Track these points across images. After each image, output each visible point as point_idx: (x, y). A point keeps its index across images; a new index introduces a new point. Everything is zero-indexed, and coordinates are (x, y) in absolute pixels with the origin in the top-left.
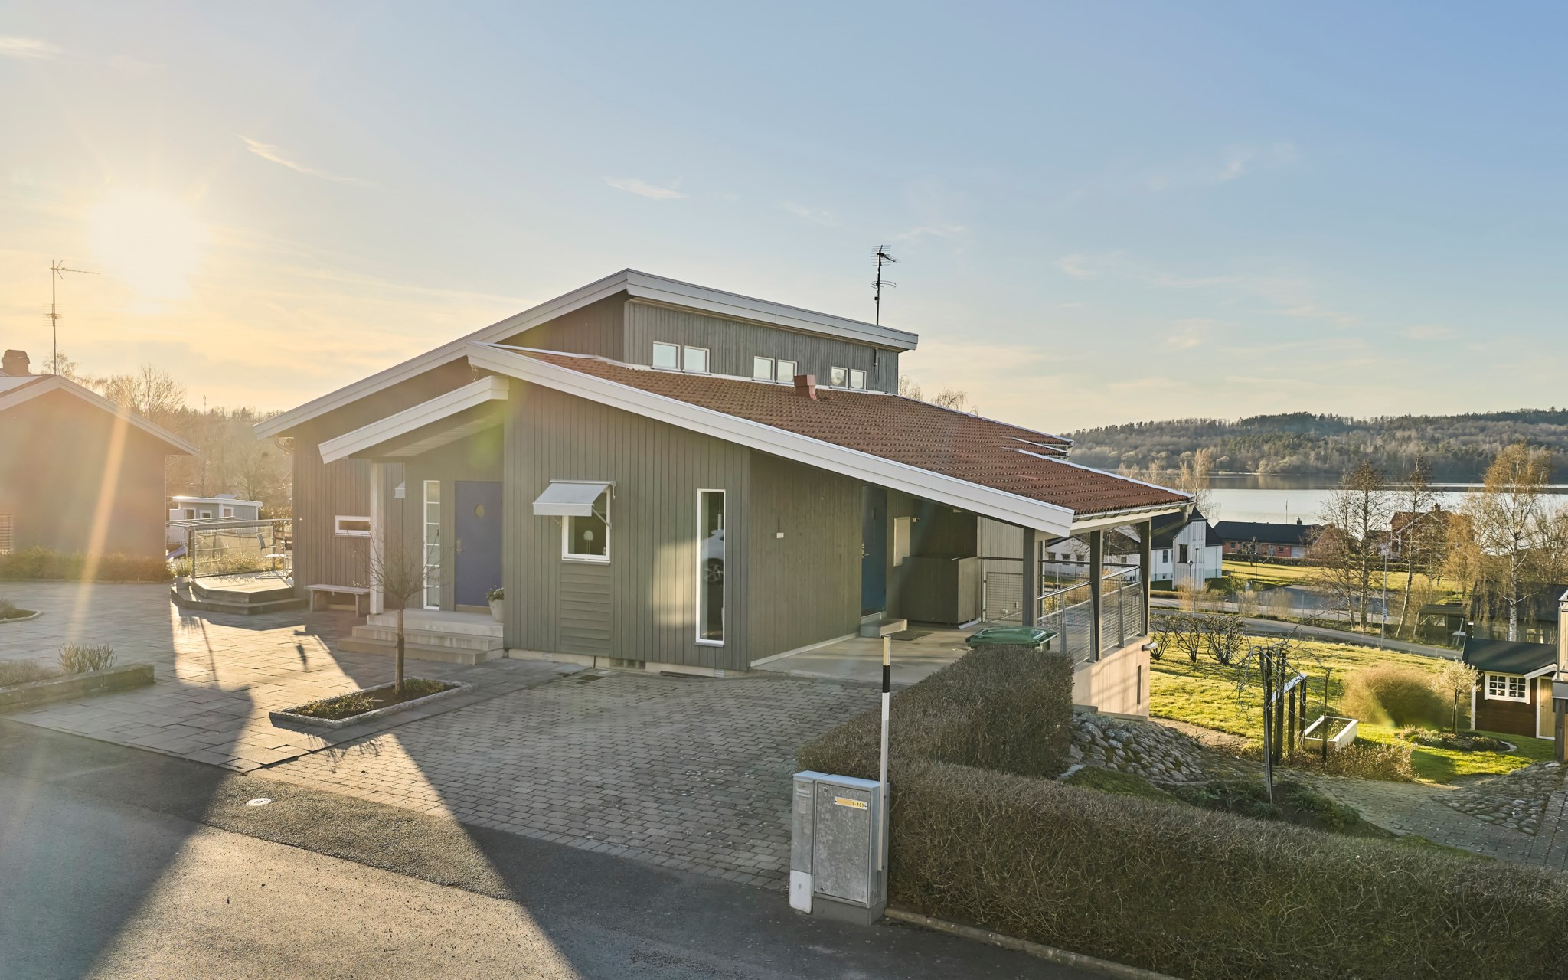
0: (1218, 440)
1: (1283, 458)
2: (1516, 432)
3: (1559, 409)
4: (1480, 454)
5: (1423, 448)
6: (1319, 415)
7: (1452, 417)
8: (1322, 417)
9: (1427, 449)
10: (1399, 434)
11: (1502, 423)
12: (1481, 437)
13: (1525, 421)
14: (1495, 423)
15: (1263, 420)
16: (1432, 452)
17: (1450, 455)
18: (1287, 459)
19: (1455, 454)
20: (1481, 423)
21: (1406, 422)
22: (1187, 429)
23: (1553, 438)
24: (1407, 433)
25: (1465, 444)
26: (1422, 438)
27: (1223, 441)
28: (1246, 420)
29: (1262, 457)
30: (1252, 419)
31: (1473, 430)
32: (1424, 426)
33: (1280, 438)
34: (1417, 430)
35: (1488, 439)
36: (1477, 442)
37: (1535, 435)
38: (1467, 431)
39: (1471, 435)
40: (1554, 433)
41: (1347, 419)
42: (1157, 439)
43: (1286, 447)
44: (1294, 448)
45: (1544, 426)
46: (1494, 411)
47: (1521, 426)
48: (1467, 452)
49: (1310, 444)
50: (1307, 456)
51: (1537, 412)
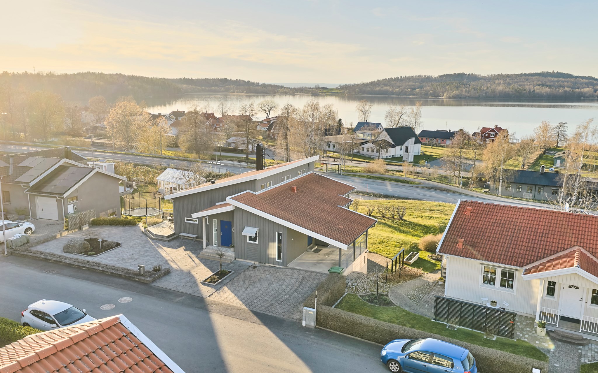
0: (430, 84)
1: (453, 91)
2: (539, 81)
3: (556, 72)
4: (525, 90)
5: (504, 88)
6: (468, 74)
7: (517, 75)
8: (469, 74)
9: (506, 88)
10: (497, 82)
11: (534, 77)
12: (526, 83)
13: (543, 76)
14: (532, 77)
15: (447, 76)
16: (507, 89)
17: (514, 90)
18: (455, 92)
19: (516, 90)
20: (527, 77)
21: (500, 77)
22: (419, 79)
23: (552, 83)
24: (499, 81)
25: (520, 86)
26: (505, 83)
27: (432, 84)
28: (441, 76)
29: (446, 91)
30: (443, 75)
31: (523, 80)
32: (506, 78)
33: (453, 83)
34: (503, 80)
35: (528, 84)
36: (524, 85)
37: (546, 82)
38: (521, 80)
39: (523, 82)
40: (553, 81)
41: (478, 75)
42: (407, 83)
43: (454, 87)
44: (457, 88)
45: (549, 78)
46: (532, 72)
47: (541, 78)
48: (520, 89)
49: (463, 86)
50: (462, 91)
51: (548, 73)
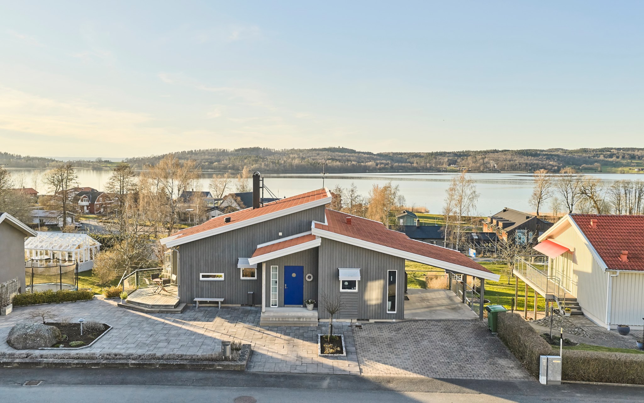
0: (227, 158)
1: (252, 165)
2: (329, 155)
3: (341, 147)
4: (319, 164)
5: (300, 162)
6: (263, 148)
7: (308, 150)
9: (302, 162)
10: (291, 156)
11: (324, 152)
12: (318, 157)
13: (331, 152)
14: (322, 152)
15: (243, 149)
17: (309, 164)
18: (254, 166)
19: (311, 164)
20: (317, 152)
21: (293, 151)
22: (214, 153)
23: (340, 158)
24: (294, 156)
25: (313, 160)
26: (299, 157)
27: (229, 158)
28: (237, 150)
29: (245, 165)
30: (239, 149)
31: (315, 154)
32: (299, 153)
33: (250, 157)
34: (297, 154)
35: (320, 158)
36: (317, 159)
37: (335, 157)
38: (313, 155)
39: (315, 156)
40: (340, 156)
41: (272, 150)
42: (203, 157)
43: (253, 161)
44: (256, 161)
45: (337, 153)
46: (321, 147)
48: (314, 163)
49: (261, 160)
50: (261, 164)
51: (334, 148)
